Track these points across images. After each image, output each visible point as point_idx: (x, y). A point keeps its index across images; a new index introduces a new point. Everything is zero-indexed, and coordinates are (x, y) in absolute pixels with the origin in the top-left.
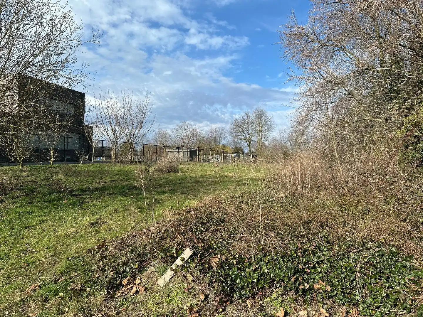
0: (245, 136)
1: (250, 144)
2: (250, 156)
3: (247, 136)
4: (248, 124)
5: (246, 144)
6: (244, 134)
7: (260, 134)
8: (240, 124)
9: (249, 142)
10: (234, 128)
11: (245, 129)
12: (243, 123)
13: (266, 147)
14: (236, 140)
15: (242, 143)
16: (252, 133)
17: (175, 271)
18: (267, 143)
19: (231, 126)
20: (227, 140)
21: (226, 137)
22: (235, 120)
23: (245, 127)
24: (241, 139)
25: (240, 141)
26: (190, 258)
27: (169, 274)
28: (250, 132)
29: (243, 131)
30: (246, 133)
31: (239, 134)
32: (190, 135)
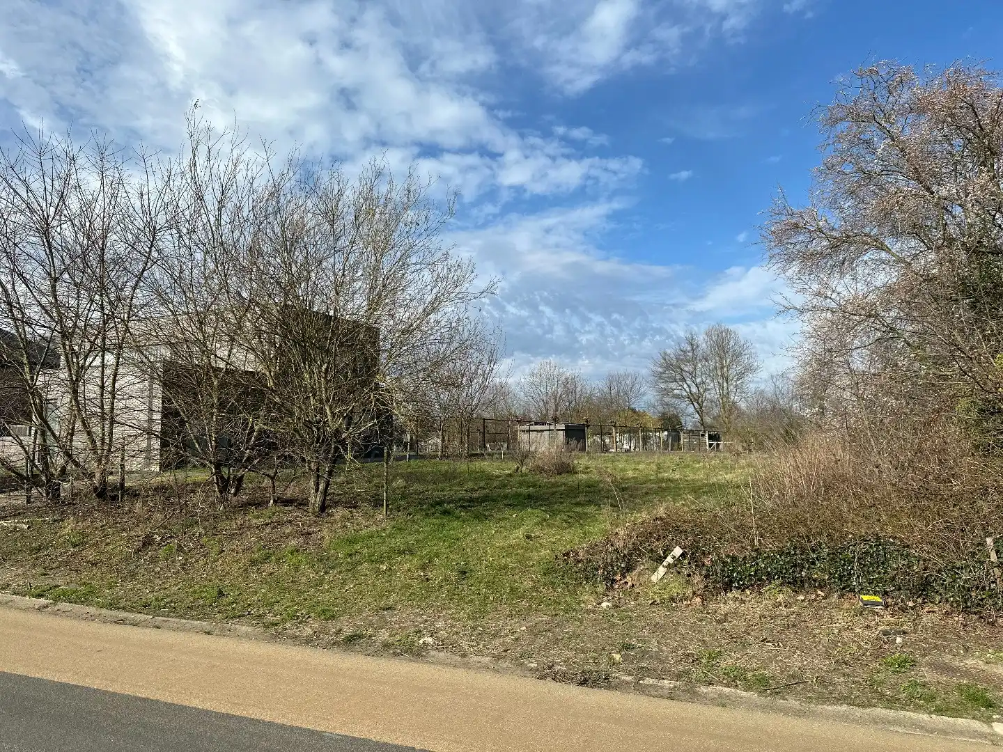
0: (688, 391)
1: (701, 408)
2: (703, 435)
3: (694, 390)
4: (693, 361)
5: (691, 409)
6: (685, 386)
7: (725, 384)
8: (674, 362)
9: (699, 405)
10: (661, 373)
11: (688, 375)
12: (682, 360)
13: (741, 414)
14: (666, 399)
15: (683, 405)
16: (704, 383)
17: (669, 566)
18: (743, 405)
19: (654, 368)
20: (647, 400)
21: (644, 394)
22: (663, 355)
23: (686, 369)
24: (678, 397)
25: (676, 401)
26: (681, 556)
27: (661, 570)
28: (698, 380)
29: (684, 380)
30: (689, 382)
31: (673, 385)
32: (560, 391)
